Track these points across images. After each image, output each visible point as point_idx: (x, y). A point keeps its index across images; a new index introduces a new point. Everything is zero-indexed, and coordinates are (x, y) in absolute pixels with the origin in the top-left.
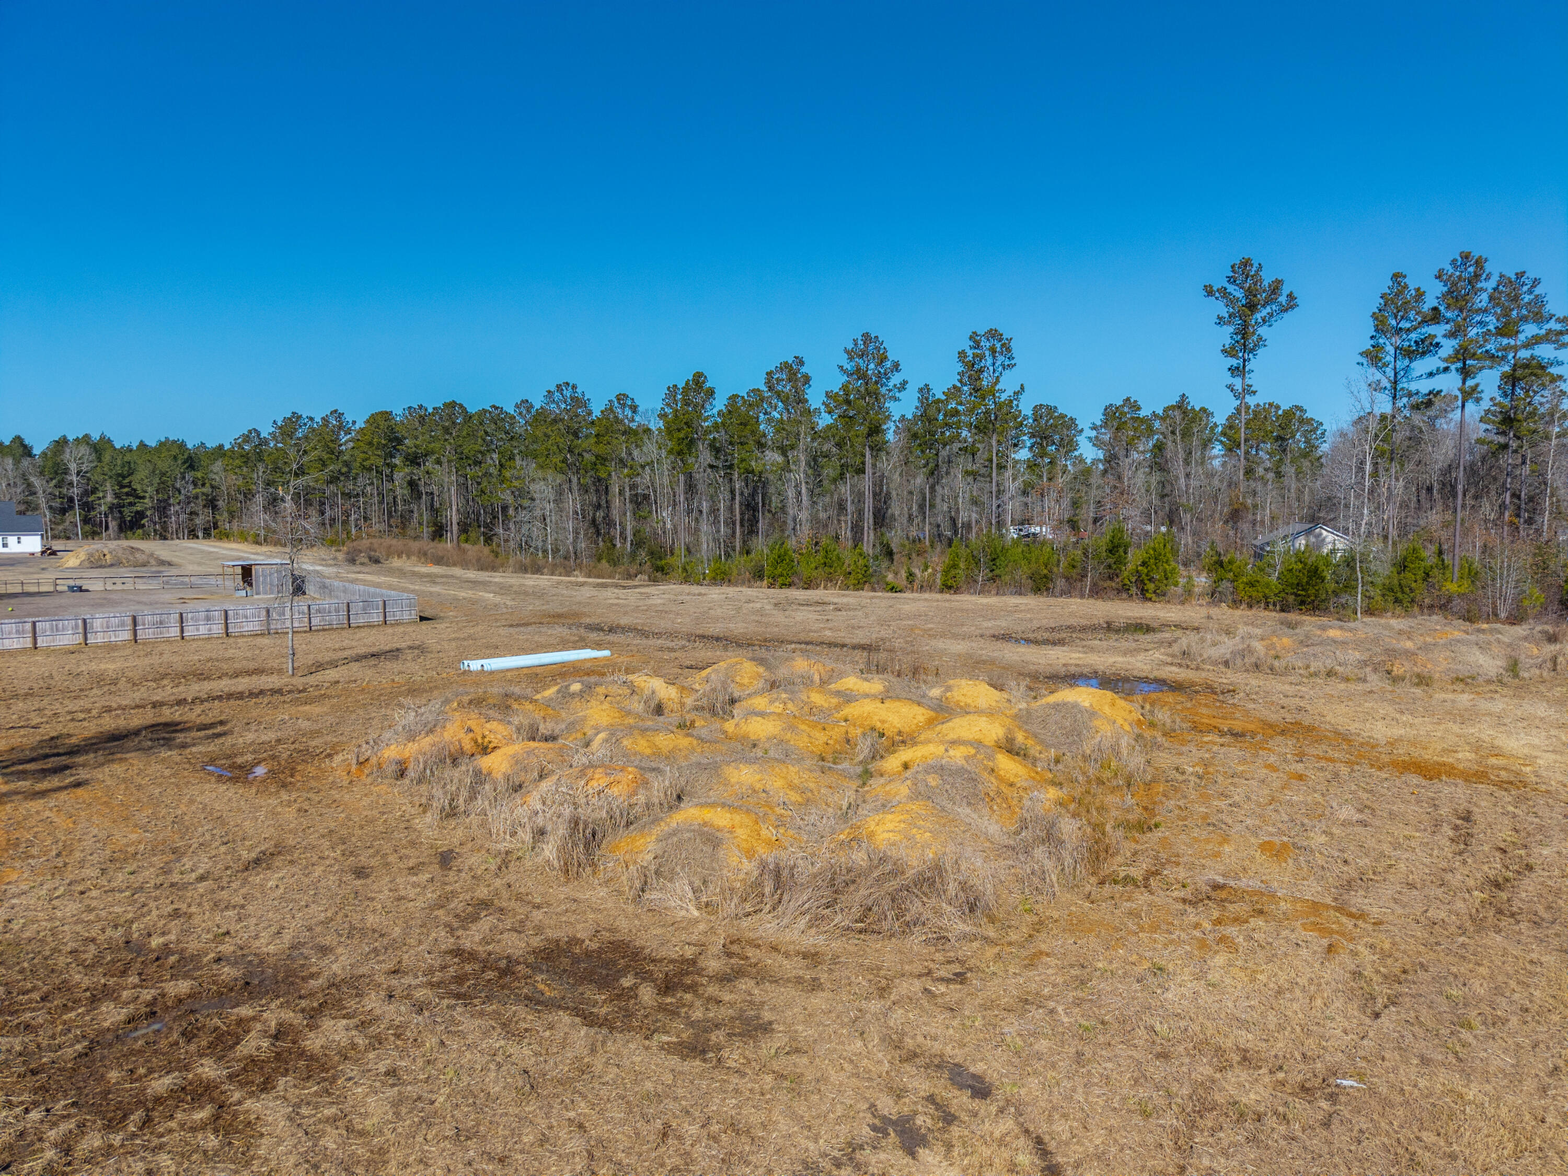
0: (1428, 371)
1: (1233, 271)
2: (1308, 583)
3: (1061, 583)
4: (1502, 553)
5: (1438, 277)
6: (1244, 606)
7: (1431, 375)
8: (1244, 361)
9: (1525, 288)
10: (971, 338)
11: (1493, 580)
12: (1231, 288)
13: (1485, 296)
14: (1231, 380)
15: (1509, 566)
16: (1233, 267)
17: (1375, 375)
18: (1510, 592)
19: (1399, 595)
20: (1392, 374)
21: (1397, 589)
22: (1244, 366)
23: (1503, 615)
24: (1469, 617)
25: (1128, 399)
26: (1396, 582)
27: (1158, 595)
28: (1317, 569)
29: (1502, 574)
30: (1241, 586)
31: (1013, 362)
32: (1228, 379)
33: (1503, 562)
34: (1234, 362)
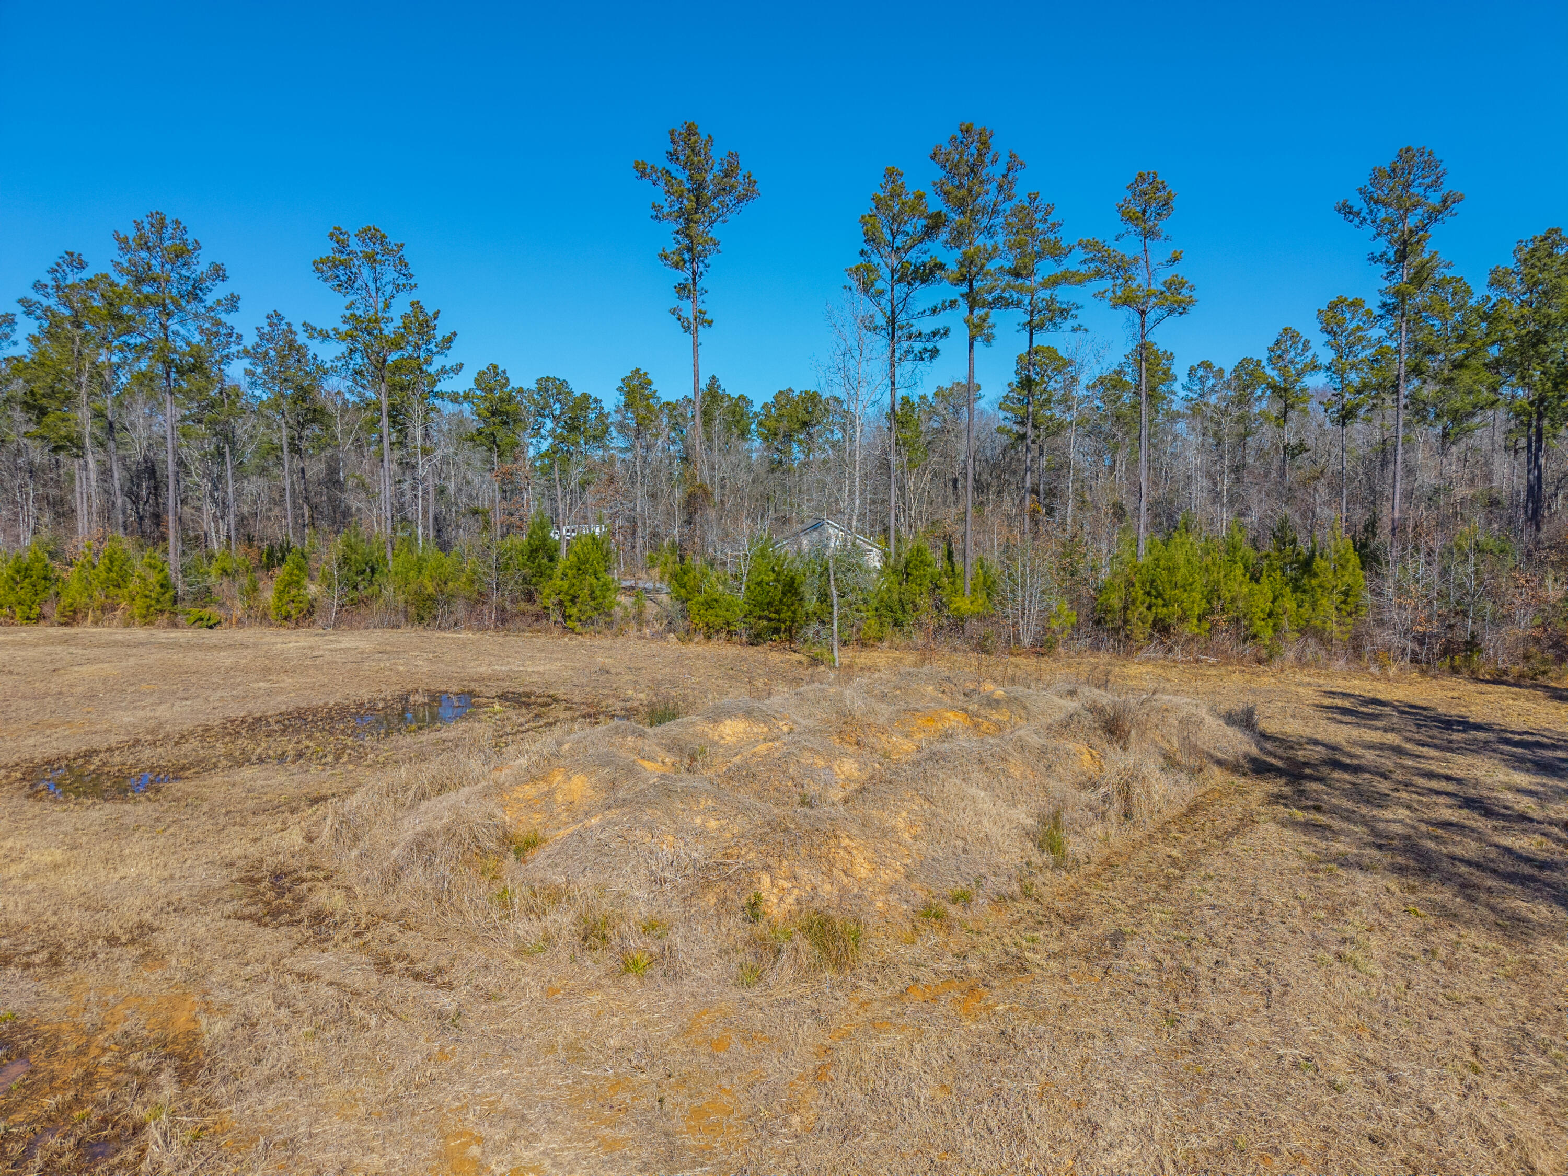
0: (931, 306)
1: (673, 142)
2: (781, 601)
3: (460, 609)
4: (1024, 554)
5: (933, 157)
6: (699, 638)
7: (934, 311)
8: (694, 273)
9: (1038, 216)
10: (331, 236)
11: (1013, 591)
12: (673, 168)
13: (992, 187)
14: (677, 303)
15: (1032, 570)
16: (672, 133)
17: (866, 306)
18: (1035, 609)
19: (899, 615)
20: (889, 309)
21: (897, 607)
22: (694, 284)
23: (1026, 641)
24: (982, 647)
25: (637, 371)
26: (896, 596)
27: (584, 624)
28: (793, 579)
29: (1024, 582)
30: (695, 609)
31: (412, 282)
32: (673, 301)
33: (1025, 566)
34: (683, 276)
